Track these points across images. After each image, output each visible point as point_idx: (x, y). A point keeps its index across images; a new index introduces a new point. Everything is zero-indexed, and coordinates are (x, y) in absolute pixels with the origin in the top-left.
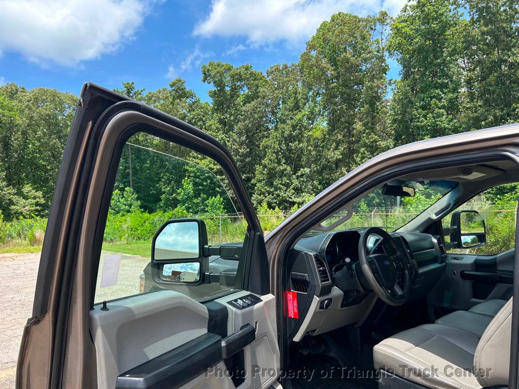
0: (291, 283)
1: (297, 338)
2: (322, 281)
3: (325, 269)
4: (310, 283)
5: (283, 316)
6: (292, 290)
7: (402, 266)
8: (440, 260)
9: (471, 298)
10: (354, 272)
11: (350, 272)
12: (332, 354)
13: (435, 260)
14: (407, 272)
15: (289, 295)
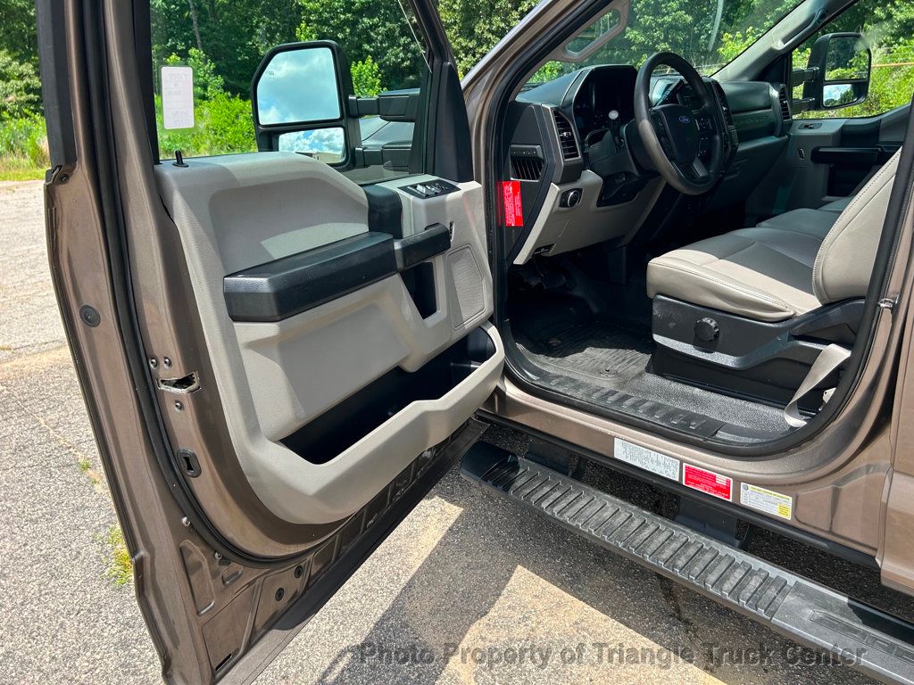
0: (510, 166)
1: (520, 260)
2: (566, 157)
3: (572, 135)
4: (544, 162)
5: (497, 222)
6: (512, 179)
7: (711, 127)
8: (778, 131)
9: (824, 196)
10: (624, 140)
11: (617, 140)
12: (578, 293)
13: (770, 130)
14: (718, 138)
15: (506, 188)
